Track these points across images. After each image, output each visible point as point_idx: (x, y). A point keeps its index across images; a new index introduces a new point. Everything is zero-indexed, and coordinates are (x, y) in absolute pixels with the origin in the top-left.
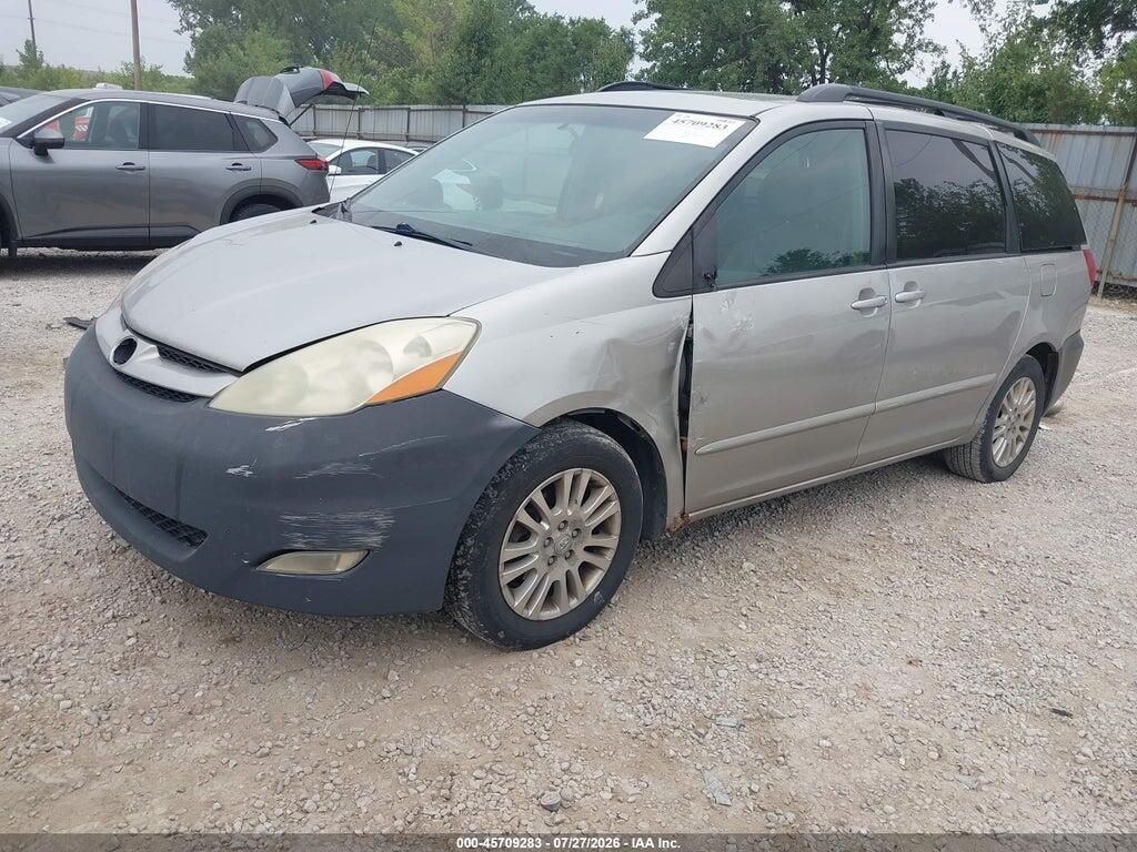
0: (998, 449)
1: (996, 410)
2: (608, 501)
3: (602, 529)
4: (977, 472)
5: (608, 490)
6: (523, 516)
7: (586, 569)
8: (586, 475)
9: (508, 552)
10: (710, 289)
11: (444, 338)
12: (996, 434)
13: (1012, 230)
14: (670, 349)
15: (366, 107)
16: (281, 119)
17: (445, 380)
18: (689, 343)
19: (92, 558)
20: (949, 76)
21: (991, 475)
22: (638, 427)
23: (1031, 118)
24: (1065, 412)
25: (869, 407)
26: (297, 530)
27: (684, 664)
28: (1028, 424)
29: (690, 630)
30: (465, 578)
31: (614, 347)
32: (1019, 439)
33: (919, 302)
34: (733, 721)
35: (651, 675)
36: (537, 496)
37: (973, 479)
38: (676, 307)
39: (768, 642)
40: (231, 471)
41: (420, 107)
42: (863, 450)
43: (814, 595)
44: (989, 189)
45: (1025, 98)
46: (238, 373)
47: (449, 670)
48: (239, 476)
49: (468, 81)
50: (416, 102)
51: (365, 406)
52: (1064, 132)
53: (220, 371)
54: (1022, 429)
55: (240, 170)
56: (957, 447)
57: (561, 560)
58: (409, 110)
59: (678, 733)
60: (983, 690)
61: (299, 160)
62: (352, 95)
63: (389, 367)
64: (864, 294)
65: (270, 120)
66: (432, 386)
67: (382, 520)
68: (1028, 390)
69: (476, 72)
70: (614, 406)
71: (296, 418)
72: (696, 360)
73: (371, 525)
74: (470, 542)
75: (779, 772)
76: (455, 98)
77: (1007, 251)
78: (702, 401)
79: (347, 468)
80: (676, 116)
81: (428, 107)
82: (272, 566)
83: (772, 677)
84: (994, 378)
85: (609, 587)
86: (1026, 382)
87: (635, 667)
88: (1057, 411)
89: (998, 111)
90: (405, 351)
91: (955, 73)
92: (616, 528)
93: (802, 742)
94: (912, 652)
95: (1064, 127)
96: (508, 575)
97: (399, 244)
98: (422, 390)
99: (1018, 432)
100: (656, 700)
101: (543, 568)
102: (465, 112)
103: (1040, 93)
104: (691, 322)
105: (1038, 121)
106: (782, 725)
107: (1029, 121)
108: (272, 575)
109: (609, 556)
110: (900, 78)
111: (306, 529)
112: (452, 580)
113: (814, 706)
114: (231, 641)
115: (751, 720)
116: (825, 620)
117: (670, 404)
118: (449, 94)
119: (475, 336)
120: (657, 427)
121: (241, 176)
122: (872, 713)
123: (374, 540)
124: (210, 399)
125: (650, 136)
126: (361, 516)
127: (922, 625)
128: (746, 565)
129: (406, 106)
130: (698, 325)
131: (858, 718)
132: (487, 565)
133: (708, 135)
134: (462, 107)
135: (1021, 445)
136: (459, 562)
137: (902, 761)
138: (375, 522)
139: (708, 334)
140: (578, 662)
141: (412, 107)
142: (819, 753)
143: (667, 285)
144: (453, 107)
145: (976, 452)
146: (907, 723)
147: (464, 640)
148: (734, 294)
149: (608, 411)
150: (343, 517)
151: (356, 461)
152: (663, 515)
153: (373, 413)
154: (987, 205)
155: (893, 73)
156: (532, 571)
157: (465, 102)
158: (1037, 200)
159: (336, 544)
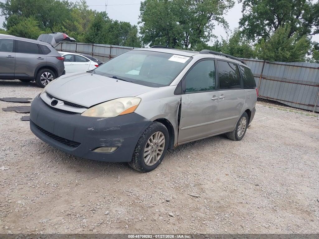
0: (239, 133)
1: (238, 124)
2: (163, 139)
3: (161, 146)
4: (234, 138)
5: (163, 137)
6: (149, 142)
7: (158, 154)
8: (160, 133)
9: (146, 150)
10: (185, 94)
11: (135, 101)
12: (238, 130)
13: (242, 83)
14: (177, 106)
15: (64, 42)
16: (52, 46)
17: (135, 110)
18: (181, 105)
19: (36, 155)
20: (219, 44)
21: (237, 139)
22: (170, 123)
23: (240, 56)
24: (251, 126)
25: (214, 122)
26: (104, 142)
27: (180, 175)
28: (245, 128)
29: (179, 169)
30: (137, 155)
31: (167, 105)
32: (243, 131)
33: (224, 99)
34: (193, 185)
35: (174, 177)
36: (152, 137)
37: (233, 140)
38: (178, 97)
39: (196, 171)
40: (88, 129)
41: (80, 43)
42: (212, 131)
43: (204, 163)
44: (234, 73)
45: (238, 51)
46: (88, 108)
47: (130, 177)
48: (91, 130)
49: (94, 37)
50: (79, 42)
51: (119, 115)
52: (247, 60)
53: (82, 108)
54: (244, 129)
55: (41, 59)
56: (230, 132)
57: (154, 152)
58: (77, 44)
59: (182, 187)
60: (241, 180)
61: (57, 57)
62: (72, 41)
63: (123, 107)
64: (214, 96)
65: (49, 46)
66: (132, 112)
67: (122, 140)
68: (245, 120)
69: (96, 35)
70: (166, 118)
71: (104, 118)
72: (182, 109)
73: (119, 141)
74: (139, 147)
75: (204, 194)
76: (90, 41)
77: (241, 88)
78: (183, 118)
79: (115, 129)
80: (174, 55)
81: (82, 43)
82: (96, 151)
83: (199, 177)
84: (238, 116)
85: (161, 159)
86: (244, 118)
87: (170, 176)
88: (249, 126)
89: (232, 54)
90: (127, 104)
91: (220, 43)
92: (164, 146)
93: (208, 189)
94: (227, 173)
95: (247, 59)
96: (145, 155)
97: (117, 81)
98: (130, 112)
99: (243, 129)
100: (177, 181)
101: (151, 154)
102: (93, 45)
103: (242, 50)
104: (181, 100)
105: (241, 57)
106: (203, 186)
107: (239, 57)
108: (96, 153)
109: (162, 152)
110: (206, 43)
111: (105, 142)
112: (134, 156)
113: (209, 182)
114: (78, 171)
115: (196, 185)
116: (207, 167)
117: (176, 118)
118: (89, 40)
119: (141, 101)
120: (174, 123)
121: (40, 61)
122: (220, 184)
123: (120, 145)
124: (81, 114)
125: (169, 60)
126: (117, 139)
127: (227, 168)
128: (188, 156)
129: (76, 43)
130: (182, 101)
131: (218, 185)
132: (141, 152)
133: (183, 60)
134: (92, 44)
135: (243, 132)
136: (136, 151)
137: (228, 192)
138: (120, 141)
139: (184, 103)
140: (158, 175)
141: (78, 43)
142: (211, 191)
143: (177, 92)
144: (89, 44)
145: (234, 134)
146: (227, 185)
147: (132, 171)
148: (189, 95)
149: (165, 119)
150: (114, 139)
151: (117, 127)
152: (173, 143)
153: (121, 117)
154: (233, 77)
155: (205, 42)
156: (149, 154)
157: (93, 43)
158: (244, 76)
159: (112, 146)
